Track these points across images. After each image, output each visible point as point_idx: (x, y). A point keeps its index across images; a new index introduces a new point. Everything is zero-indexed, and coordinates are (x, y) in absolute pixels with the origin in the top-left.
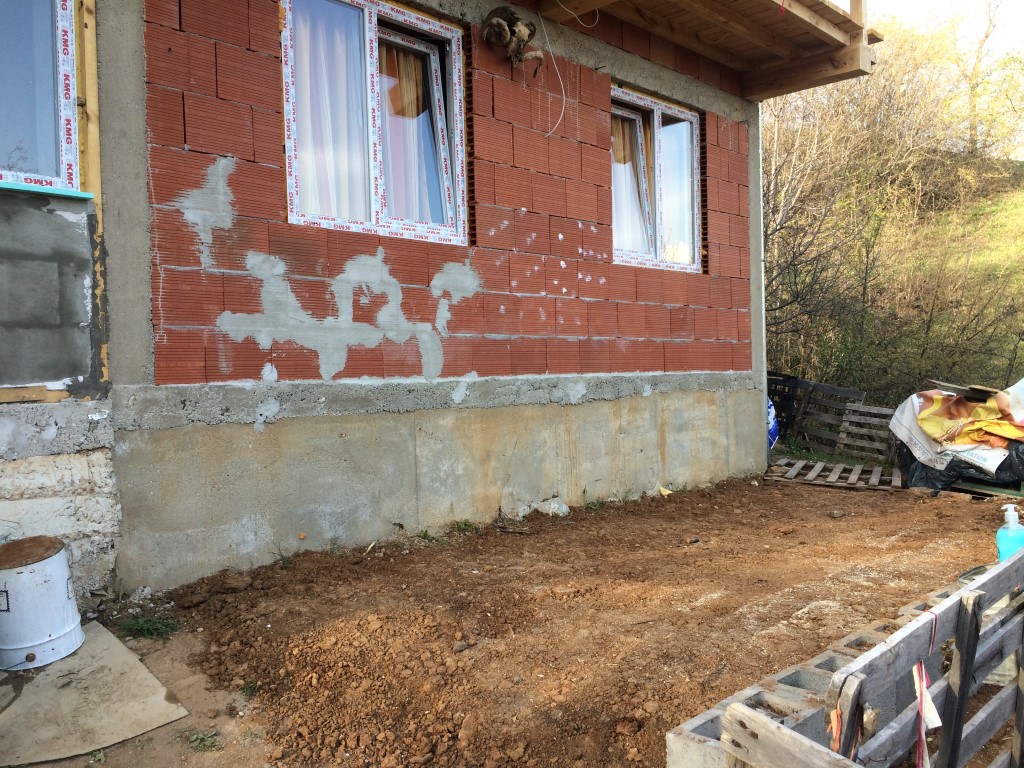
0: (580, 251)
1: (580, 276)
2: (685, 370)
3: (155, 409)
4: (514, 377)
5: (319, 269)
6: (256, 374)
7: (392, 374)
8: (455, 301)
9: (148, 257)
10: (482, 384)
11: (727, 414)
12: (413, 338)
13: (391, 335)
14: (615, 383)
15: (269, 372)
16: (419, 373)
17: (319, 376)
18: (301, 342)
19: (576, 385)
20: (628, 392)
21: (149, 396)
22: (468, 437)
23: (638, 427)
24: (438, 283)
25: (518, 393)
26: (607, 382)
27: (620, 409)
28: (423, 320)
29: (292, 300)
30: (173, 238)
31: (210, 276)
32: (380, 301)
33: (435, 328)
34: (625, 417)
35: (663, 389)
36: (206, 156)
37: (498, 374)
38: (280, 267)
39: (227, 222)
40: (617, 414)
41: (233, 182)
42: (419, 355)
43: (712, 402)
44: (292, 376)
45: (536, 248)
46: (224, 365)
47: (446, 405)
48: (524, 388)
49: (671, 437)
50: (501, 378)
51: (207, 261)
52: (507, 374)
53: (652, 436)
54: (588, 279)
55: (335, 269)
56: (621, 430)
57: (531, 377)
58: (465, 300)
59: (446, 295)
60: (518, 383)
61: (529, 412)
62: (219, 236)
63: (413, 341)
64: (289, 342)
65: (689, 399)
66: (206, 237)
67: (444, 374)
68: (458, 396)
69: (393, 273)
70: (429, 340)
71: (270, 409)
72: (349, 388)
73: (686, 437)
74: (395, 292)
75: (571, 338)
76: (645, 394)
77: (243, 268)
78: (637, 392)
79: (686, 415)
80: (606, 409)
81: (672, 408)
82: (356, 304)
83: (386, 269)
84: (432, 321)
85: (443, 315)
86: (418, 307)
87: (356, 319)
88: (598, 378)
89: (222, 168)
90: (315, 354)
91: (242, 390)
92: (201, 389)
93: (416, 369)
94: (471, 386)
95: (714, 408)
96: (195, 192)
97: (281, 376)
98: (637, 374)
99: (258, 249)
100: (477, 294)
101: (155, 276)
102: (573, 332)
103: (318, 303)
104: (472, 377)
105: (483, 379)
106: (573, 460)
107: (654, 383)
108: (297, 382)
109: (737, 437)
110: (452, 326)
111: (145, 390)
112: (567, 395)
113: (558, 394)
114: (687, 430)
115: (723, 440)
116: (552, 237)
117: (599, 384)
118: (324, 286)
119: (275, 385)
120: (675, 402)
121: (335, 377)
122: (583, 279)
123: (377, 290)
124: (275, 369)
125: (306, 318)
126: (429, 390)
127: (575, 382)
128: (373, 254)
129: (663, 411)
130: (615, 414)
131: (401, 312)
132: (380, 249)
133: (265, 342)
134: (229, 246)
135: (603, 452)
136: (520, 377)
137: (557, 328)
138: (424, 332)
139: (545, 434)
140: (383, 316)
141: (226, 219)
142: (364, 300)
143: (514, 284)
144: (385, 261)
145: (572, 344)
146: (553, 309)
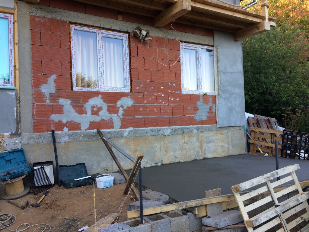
0: (169, 91)
1: (169, 98)
2: (211, 124)
3: (33, 139)
4: (145, 128)
5: (81, 102)
6: (62, 130)
7: (104, 128)
8: (125, 108)
9: (31, 102)
10: (134, 131)
11: (228, 138)
12: (111, 118)
13: (104, 118)
14: (183, 129)
15: (66, 129)
16: (113, 128)
17: (81, 130)
18: (75, 121)
19: (167, 130)
20: (187, 131)
21: (31, 136)
22: (129, 145)
23: (192, 142)
24: (119, 103)
25: (146, 133)
26: (179, 129)
27: (184, 137)
28: (114, 113)
29: (73, 110)
30: (39, 97)
31: (49, 105)
32: (100, 109)
33: (118, 116)
34: (186, 139)
35: (201, 130)
36: (48, 76)
37: (140, 128)
38: (69, 102)
39: (54, 92)
40: (183, 138)
41: (55, 81)
42: (113, 123)
43: (222, 134)
44: (72, 130)
45: (153, 91)
46: (53, 128)
47: (122, 136)
48: (149, 131)
49: (205, 145)
50: (141, 129)
51: (48, 102)
52: (143, 127)
53: (197, 145)
54: (172, 99)
55: (86, 101)
56: (185, 143)
57: (151, 128)
58: (128, 107)
59: (122, 106)
60: (147, 130)
61: (150, 138)
62: (52, 95)
63: (111, 120)
64: (72, 121)
65: (212, 133)
66: (48, 96)
67: (121, 128)
68: (126, 134)
69: (104, 101)
70: (116, 119)
71: (66, 139)
72: (90, 132)
73: (211, 145)
74: (105, 106)
75: (166, 116)
76: (194, 132)
77: (58, 103)
78: (191, 131)
79: (211, 138)
80: (179, 137)
81: (205, 136)
82: (92, 110)
83: (102, 100)
84: (117, 114)
85: (121, 112)
86: (113, 110)
87: (92, 114)
88: (176, 128)
89: (53, 78)
90: (80, 124)
91: (58, 134)
92: (45, 134)
93: (112, 127)
94: (130, 131)
95: (223, 136)
96: (45, 85)
97: (69, 130)
98: (191, 126)
99: (63, 97)
100: (132, 106)
101: (33, 106)
102: (167, 115)
103: (81, 110)
104: (131, 129)
105: (134, 129)
106: (167, 152)
107: (198, 129)
108: (74, 131)
109: (232, 145)
110: (123, 115)
111: (30, 134)
112: (164, 133)
113: (161, 133)
114: (211, 142)
115: (227, 146)
116: (159, 88)
117: (177, 129)
118: (83, 106)
119: (67, 132)
120: (206, 134)
121: (86, 130)
122: (170, 100)
123: (99, 106)
124: (67, 128)
125: (77, 115)
126: (116, 133)
127: (167, 129)
128: (98, 96)
129: (201, 137)
130: (182, 138)
131: (107, 112)
132: (100, 96)
133: (64, 121)
134: (54, 97)
135: (178, 149)
136: (147, 128)
137: (161, 114)
138: (114, 117)
139: (156, 144)
140: (101, 113)
141: (53, 91)
142: (95, 109)
143: (145, 102)
144: (102, 98)
145: (166, 118)
146: (159, 108)
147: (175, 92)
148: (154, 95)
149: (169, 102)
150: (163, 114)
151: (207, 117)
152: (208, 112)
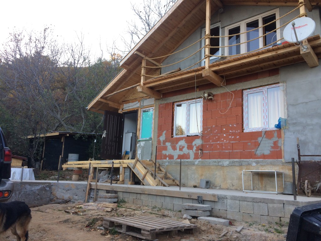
0: (230, 131)
1: (230, 137)
5: (175, 144)
7: (185, 159)
8: (197, 146)
12: (189, 153)
13: (185, 153)
15: (168, 159)
17: (174, 159)
18: (172, 154)
20: (245, 164)
22: (198, 171)
24: (194, 143)
25: (210, 163)
28: (191, 150)
29: (171, 148)
30: (159, 142)
31: (162, 146)
32: (183, 147)
35: (262, 164)
36: (163, 131)
38: (170, 144)
39: (164, 139)
41: (165, 134)
42: (189, 156)
45: (217, 133)
47: (194, 164)
49: (266, 179)
50: (206, 160)
51: (162, 144)
52: (208, 159)
53: (256, 177)
54: (233, 137)
55: (177, 143)
57: (214, 160)
58: (199, 145)
59: (195, 145)
60: (210, 161)
61: (213, 167)
63: (189, 154)
64: (170, 154)
65: (277, 168)
66: (162, 141)
67: (194, 159)
68: (196, 163)
69: (186, 142)
70: (192, 153)
71: (167, 164)
72: (178, 161)
74: (186, 146)
75: (227, 151)
76: (253, 165)
77: (165, 145)
78: (249, 164)
80: (237, 168)
82: (180, 148)
84: (192, 150)
85: (195, 148)
86: (190, 147)
87: (180, 150)
89: (165, 132)
90: (173, 156)
91: (164, 161)
93: (189, 158)
94: (199, 161)
96: (161, 136)
97: (169, 159)
99: (168, 142)
100: (201, 144)
103: (174, 148)
104: (200, 160)
105: (203, 160)
106: (225, 179)
108: (171, 160)
110: (196, 150)
112: (223, 164)
113: (220, 164)
116: (222, 130)
117: (234, 162)
118: (175, 146)
120: (268, 168)
121: (176, 159)
123: (183, 145)
125: (173, 151)
126: (191, 162)
127: (226, 161)
130: (240, 170)
131: (187, 149)
132: (184, 139)
133: (167, 155)
134: (164, 142)
137: (222, 149)
138: (191, 152)
139: (217, 172)
140: (184, 150)
142: (181, 147)
143: (211, 141)
145: (227, 153)
146: (221, 145)
147: (235, 132)
148: (217, 136)
149: (230, 140)
150: (224, 149)
151: (270, 151)
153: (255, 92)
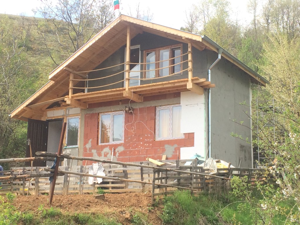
0: (146, 140)
1: (145, 144)
5: (100, 150)
8: (119, 152)
24: (117, 150)
29: (97, 155)
30: (85, 150)
31: (88, 153)
32: (108, 154)
33: (116, 157)
36: (89, 140)
38: (95, 151)
41: (91, 142)
45: (135, 141)
54: (147, 145)
55: (102, 150)
58: (121, 152)
62: (90, 149)
66: (88, 149)
74: (110, 152)
77: (91, 152)
82: (104, 154)
85: (117, 154)
87: (104, 156)
89: (91, 140)
96: (88, 144)
99: (93, 149)
100: (123, 151)
101: (83, 154)
102: (143, 155)
103: (100, 155)
110: (119, 156)
116: (139, 139)
118: (100, 153)
125: (98, 157)
128: (107, 147)
131: (110, 155)
137: (139, 154)
138: (114, 157)
140: (108, 156)
141: (90, 146)
142: (106, 154)
143: (130, 148)
144: (109, 148)
145: (143, 157)
146: (139, 151)
147: (149, 141)
148: (135, 144)
149: (146, 147)
150: (141, 155)
151: (172, 155)
152: (173, 152)
153: (165, 109)
